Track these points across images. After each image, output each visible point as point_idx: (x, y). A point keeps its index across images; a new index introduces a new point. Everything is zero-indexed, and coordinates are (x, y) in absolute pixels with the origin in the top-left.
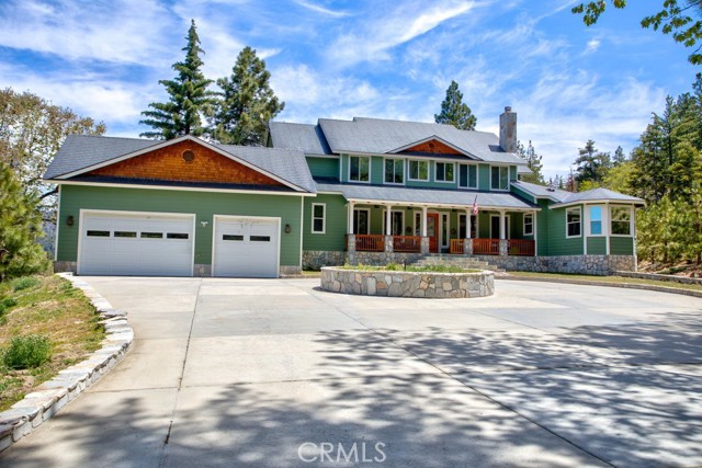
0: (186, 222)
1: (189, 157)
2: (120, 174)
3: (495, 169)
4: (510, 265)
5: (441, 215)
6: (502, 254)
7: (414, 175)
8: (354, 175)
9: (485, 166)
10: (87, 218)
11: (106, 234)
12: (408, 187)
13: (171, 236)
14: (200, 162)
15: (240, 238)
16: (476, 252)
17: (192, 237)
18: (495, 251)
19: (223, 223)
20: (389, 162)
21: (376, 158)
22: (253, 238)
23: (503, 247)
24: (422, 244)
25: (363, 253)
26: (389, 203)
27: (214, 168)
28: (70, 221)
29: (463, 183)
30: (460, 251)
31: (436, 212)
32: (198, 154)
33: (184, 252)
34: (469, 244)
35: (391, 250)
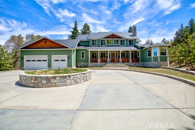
0: (46, 57)
1: (45, 42)
2: (31, 47)
3: (130, 41)
4: (132, 65)
5: (115, 53)
6: (130, 62)
7: (108, 43)
8: (93, 44)
9: (127, 40)
10: (26, 57)
11: (30, 61)
12: (107, 46)
13: (43, 61)
14: (48, 43)
15: (58, 60)
16: (123, 62)
17: (47, 61)
18: (128, 61)
19: (54, 57)
20: (102, 41)
21: (99, 40)
22: (61, 60)
23: (130, 60)
24: (108, 60)
25: (92, 63)
26: (99, 50)
27: (51, 44)
28: (22, 58)
29: (121, 44)
30: (118, 61)
31: (114, 52)
32: (47, 41)
33: (45, 64)
34: (121, 60)
35: (99, 62)
